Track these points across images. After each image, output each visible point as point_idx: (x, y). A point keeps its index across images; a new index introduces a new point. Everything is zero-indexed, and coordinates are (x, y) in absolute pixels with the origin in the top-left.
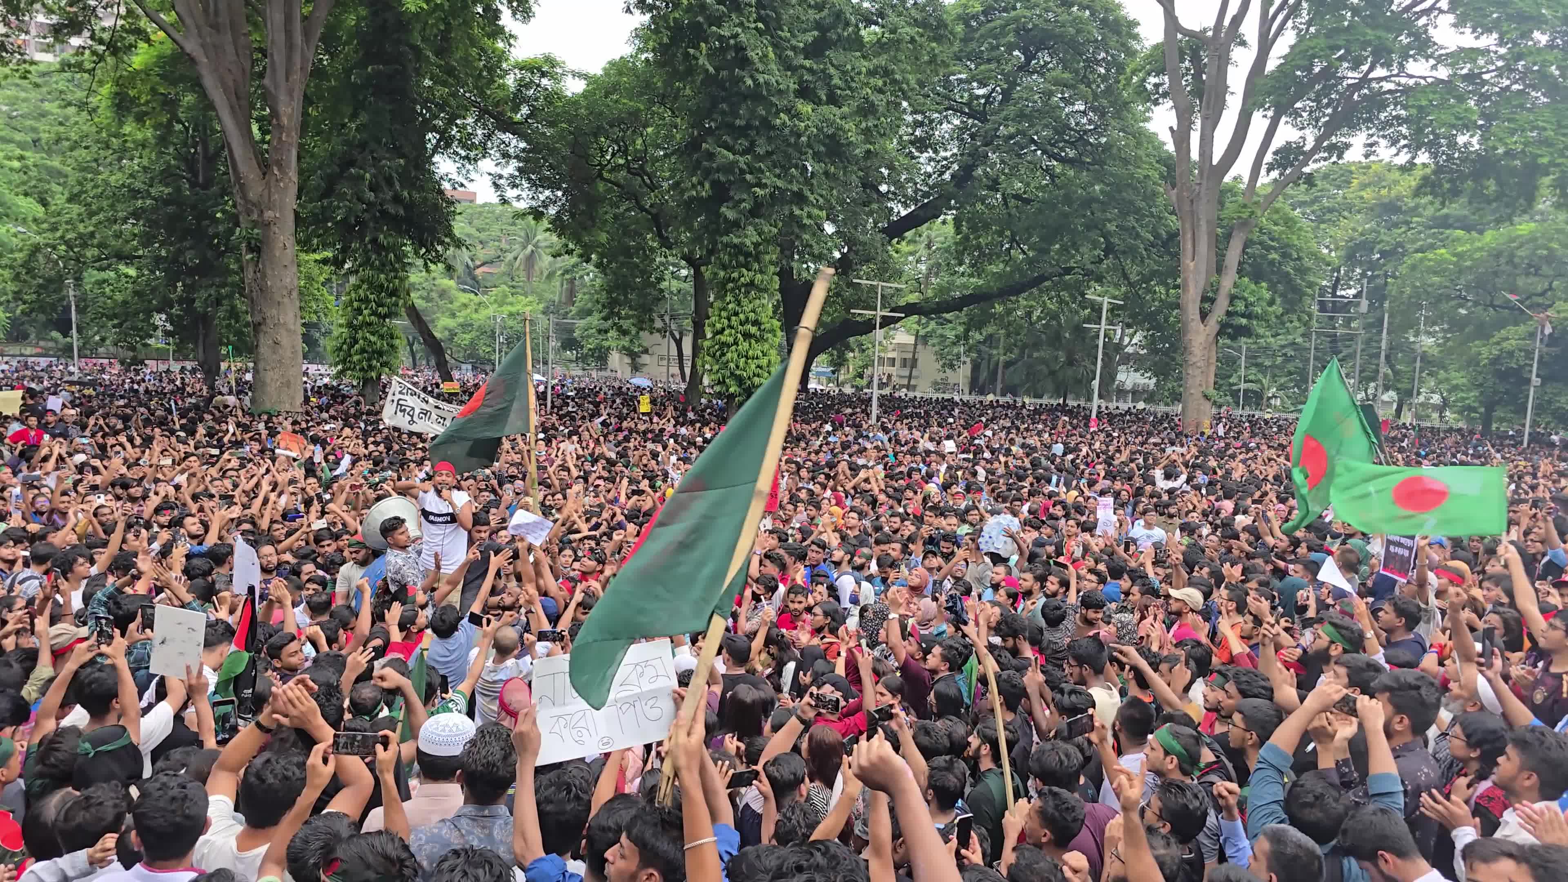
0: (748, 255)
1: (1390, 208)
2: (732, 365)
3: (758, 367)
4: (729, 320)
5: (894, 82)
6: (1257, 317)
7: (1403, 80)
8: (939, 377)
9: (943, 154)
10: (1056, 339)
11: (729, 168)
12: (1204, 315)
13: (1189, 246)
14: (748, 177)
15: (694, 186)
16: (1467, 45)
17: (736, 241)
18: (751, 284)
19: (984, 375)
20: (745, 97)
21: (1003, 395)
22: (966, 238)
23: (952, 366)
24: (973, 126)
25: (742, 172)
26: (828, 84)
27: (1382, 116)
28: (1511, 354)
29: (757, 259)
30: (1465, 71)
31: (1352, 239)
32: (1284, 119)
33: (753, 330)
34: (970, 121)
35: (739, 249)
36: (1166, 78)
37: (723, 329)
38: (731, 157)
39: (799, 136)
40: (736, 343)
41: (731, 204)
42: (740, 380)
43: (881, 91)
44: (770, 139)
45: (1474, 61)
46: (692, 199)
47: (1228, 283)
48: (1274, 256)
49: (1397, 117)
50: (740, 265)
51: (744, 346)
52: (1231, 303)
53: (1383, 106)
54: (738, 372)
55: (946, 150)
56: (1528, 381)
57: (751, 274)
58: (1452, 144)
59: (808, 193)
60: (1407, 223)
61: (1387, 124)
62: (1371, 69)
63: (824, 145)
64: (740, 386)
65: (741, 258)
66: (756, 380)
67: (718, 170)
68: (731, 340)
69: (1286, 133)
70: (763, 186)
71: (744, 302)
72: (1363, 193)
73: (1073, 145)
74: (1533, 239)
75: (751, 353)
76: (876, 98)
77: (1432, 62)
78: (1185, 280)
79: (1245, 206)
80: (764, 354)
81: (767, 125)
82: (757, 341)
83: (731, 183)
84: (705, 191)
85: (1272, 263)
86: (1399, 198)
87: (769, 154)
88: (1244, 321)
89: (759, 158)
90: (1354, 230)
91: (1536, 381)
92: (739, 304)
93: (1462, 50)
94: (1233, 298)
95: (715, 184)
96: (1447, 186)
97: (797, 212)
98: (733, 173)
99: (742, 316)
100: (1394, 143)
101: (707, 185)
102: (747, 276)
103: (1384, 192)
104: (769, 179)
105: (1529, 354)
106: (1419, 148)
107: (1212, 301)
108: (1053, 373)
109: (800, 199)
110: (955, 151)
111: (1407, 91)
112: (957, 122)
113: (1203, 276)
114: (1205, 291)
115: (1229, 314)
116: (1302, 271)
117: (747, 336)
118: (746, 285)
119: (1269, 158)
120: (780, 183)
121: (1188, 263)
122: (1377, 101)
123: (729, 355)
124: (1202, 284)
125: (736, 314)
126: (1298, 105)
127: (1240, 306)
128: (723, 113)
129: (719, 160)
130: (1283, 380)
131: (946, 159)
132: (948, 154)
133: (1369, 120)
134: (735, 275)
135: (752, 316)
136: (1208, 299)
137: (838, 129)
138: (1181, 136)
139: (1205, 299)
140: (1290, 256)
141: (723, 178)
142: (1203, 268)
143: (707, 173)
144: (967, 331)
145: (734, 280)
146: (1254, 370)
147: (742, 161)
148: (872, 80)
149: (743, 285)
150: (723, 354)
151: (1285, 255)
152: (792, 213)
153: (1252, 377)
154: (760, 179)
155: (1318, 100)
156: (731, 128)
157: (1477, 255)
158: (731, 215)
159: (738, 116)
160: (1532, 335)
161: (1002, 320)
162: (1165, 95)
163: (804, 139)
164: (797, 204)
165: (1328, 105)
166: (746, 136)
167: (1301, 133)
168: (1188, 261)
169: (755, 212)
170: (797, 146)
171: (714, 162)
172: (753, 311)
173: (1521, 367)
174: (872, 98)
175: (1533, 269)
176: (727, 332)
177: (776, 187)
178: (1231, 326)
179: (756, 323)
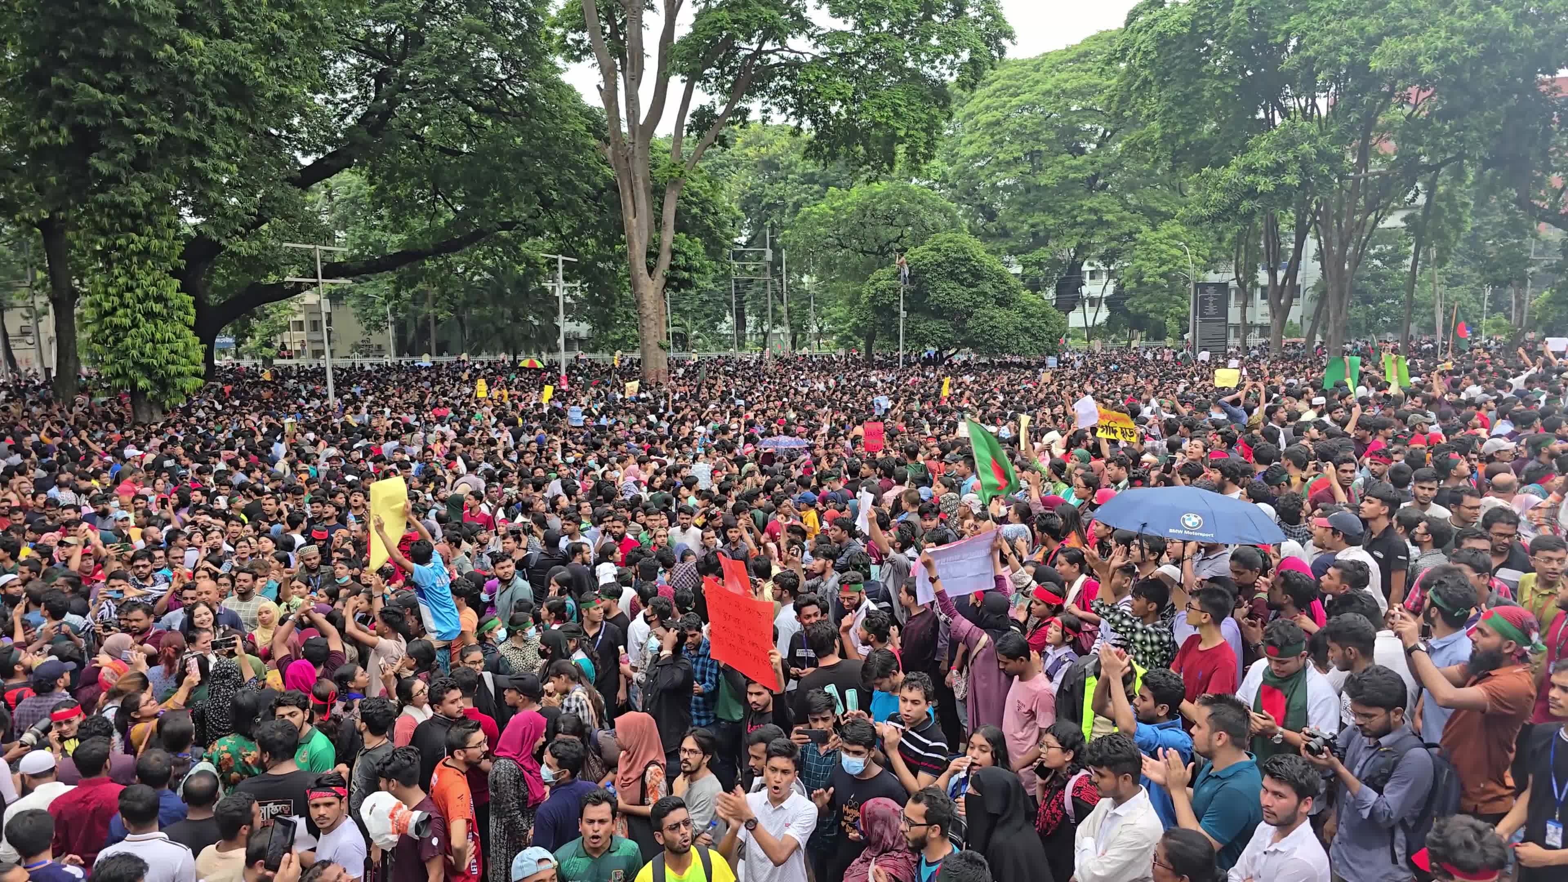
0: (135, 216)
1: (770, 165)
2: (135, 353)
3: (172, 352)
4: (121, 296)
5: (304, 17)
6: (697, 271)
7: (786, 54)
8: (359, 338)
9: (341, 96)
10: (498, 296)
11: (98, 109)
12: (651, 270)
13: (629, 202)
14: (126, 121)
15: (42, 131)
16: (838, 29)
17: (119, 199)
18: (146, 253)
19: (411, 334)
20: (106, 23)
21: (440, 353)
22: (382, 190)
23: (377, 327)
24: (373, 66)
25: (116, 114)
26: (221, 14)
27: (772, 85)
28: (884, 292)
29: (149, 221)
30: (839, 51)
31: (744, 193)
32: (697, 84)
33: (157, 308)
34: (368, 61)
35: (121, 210)
36: (586, 36)
37: (115, 309)
38: (100, 96)
39: (192, 74)
40: (135, 325)
41: (103, 154)
42: (148, 370)
43: (287, 26)
44: (149, 75)
45: (844, 43)
46: (42, 147)
47: (668, 236)
48: (695, 210)
49: (784, 87)
50: (126, 229)
51: (147, 328)
52: (673, 259)
53: (772, 78)
54: (144, 360)
55: (345, 92)
56: (898, 314)
57: (144, 239)
58: (827, 113)
59: (209, 142)
60: (785, 179)
61: (776, 93)
62: (761, 43)
63: (223, 84)
64: (149, 377)
65: (127, 221)
66: (172, 369)
67: (80, 111)
68: (127, 322)
69: (700, 98)
70: (149, 132)
71: (141, 274)
72: (747, 151)
73: (489, 94)
74: (888, 196)
75: (158, 336)
76: (281, 33)
77: (813, 41)
78: (629, 236)
79: (674, 165)
80: (178, 337)
81: (145, 58)
82: (165, 321)
83: (99, 127)
84: (64, 137)
85: (694, 217)
86: (776, 156)
87: (152, 94)
88: (686, 275)
89: (138, 97)
90: (744, 184)
91: (903, 314)
92: (133, 277)
93: (836, 32)
94: (674, 253)
95: (77, 129)
96: (826, 150)
97: (198, 164)
98: (104, 116)
99: (139, 292)
100: (784, 110)
101: (64, 131)
102: (139, 242)
103: (763, 150)
104: (154, 122)
105: (896, 291)
106: (802, 116)
107: (656, 256)
108: (499, 330)
109: (200, 149)
110: (356, 93)
111: (790, 64)
112: (354, 61)
113: (646, 232)
114: (649, 247)
115: (672, 267)
116: (720, 224)
117: (150, 315)
118: (139, 253)
119: (688, 120)
120: (173, 130)
121: (630, 220)
122: (768, 72)
123: (129, 341)
124: (645, 240)
125: (130, 289)
126: (707, 71)
127: (682, 261)
128: (76, 39)
129: (78, 100)
130: (702, 322)
131: (345, 101)
132: (348, 96)
133: (763, 88)
134: (122, 241)
135: (153, 290)
136: (652, 254)
137: (241, 68)
138: (609, 94)
139: (649, 254)
140: (708, 211)
141: (88, 122)
142: (645, 224)
143: (62, 115)
144: (398, 290)
145: (120, 248)
146: (677, 315)
147: (116, 101)
148: (276, 14)
149: (133, 253)
150: (118, 340)
151: (703, 210)
152: (191, 165)
153: (676, 322)
154: (142, 123)
155: (721, 67)
156: (94, 60)
157: (849, 209)
158: (104, 168)
159: (103, 45)
160: (896, 275)
161: (434, 277)
162: (586, 51)
163: (199, 77)
164: (197, 155)
165: (729, 73)
166: (118, 70)
167: (710, 98)
168: (631, 218)
169: (140, 163)
170: (190, 86)
171: (72, 100)
172: (154, 284)
173: (891, 303)
174: (279, 34)
175: (889, 220)
176: (120, 312)
177: (167, 135)
178: (675, 279)
179: (159, 299)
